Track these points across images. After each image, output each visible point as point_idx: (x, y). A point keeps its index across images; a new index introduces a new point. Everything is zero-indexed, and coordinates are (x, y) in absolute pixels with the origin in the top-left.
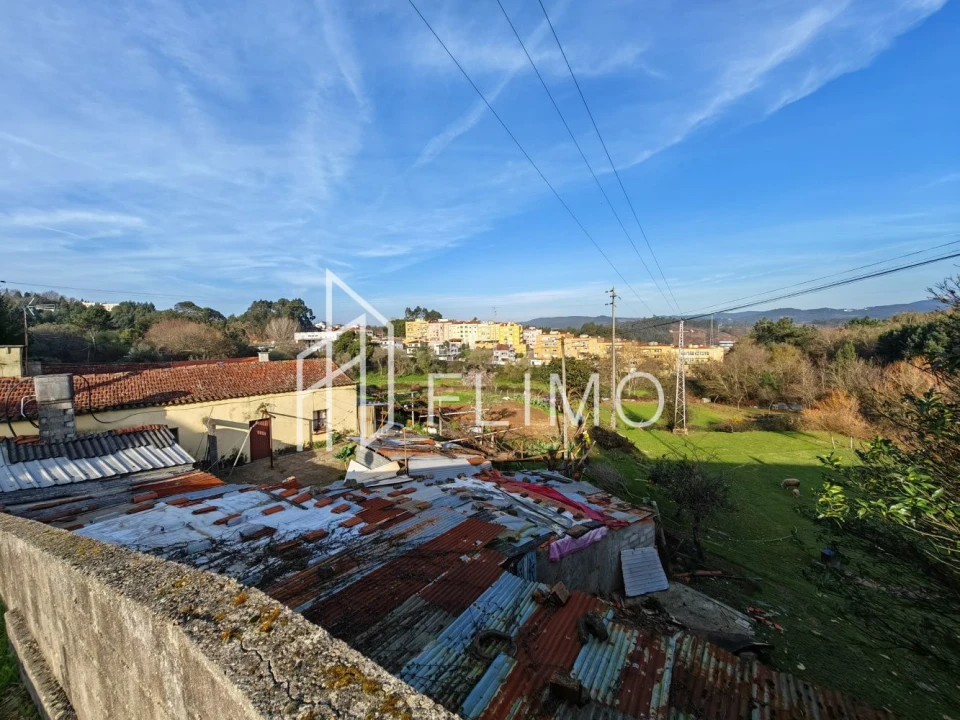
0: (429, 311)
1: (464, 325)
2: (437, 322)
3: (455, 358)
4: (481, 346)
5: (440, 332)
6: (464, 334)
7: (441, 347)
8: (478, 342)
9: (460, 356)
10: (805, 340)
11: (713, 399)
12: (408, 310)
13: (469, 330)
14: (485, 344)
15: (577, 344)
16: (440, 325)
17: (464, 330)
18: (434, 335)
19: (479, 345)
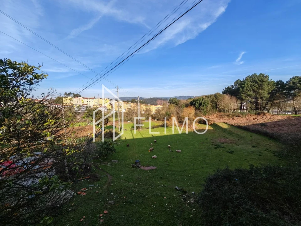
0: (75, 94)
1: (88, 99)
2: (77, 98)
3: (84, 111)
4: (95, 106)
5: (78, 102)
6: (88, 102)
7: (78, 107)
8: (94, 105)
9: (85, 111)
10: (178, 103)
11: (158, 120)
12: (66, 93)
13: (90, 101)
14: (97, 106)
15: (127, 105)
16: (78, 99)
17: (88, 101)
18: (76, 103)
19: (94, 106)
